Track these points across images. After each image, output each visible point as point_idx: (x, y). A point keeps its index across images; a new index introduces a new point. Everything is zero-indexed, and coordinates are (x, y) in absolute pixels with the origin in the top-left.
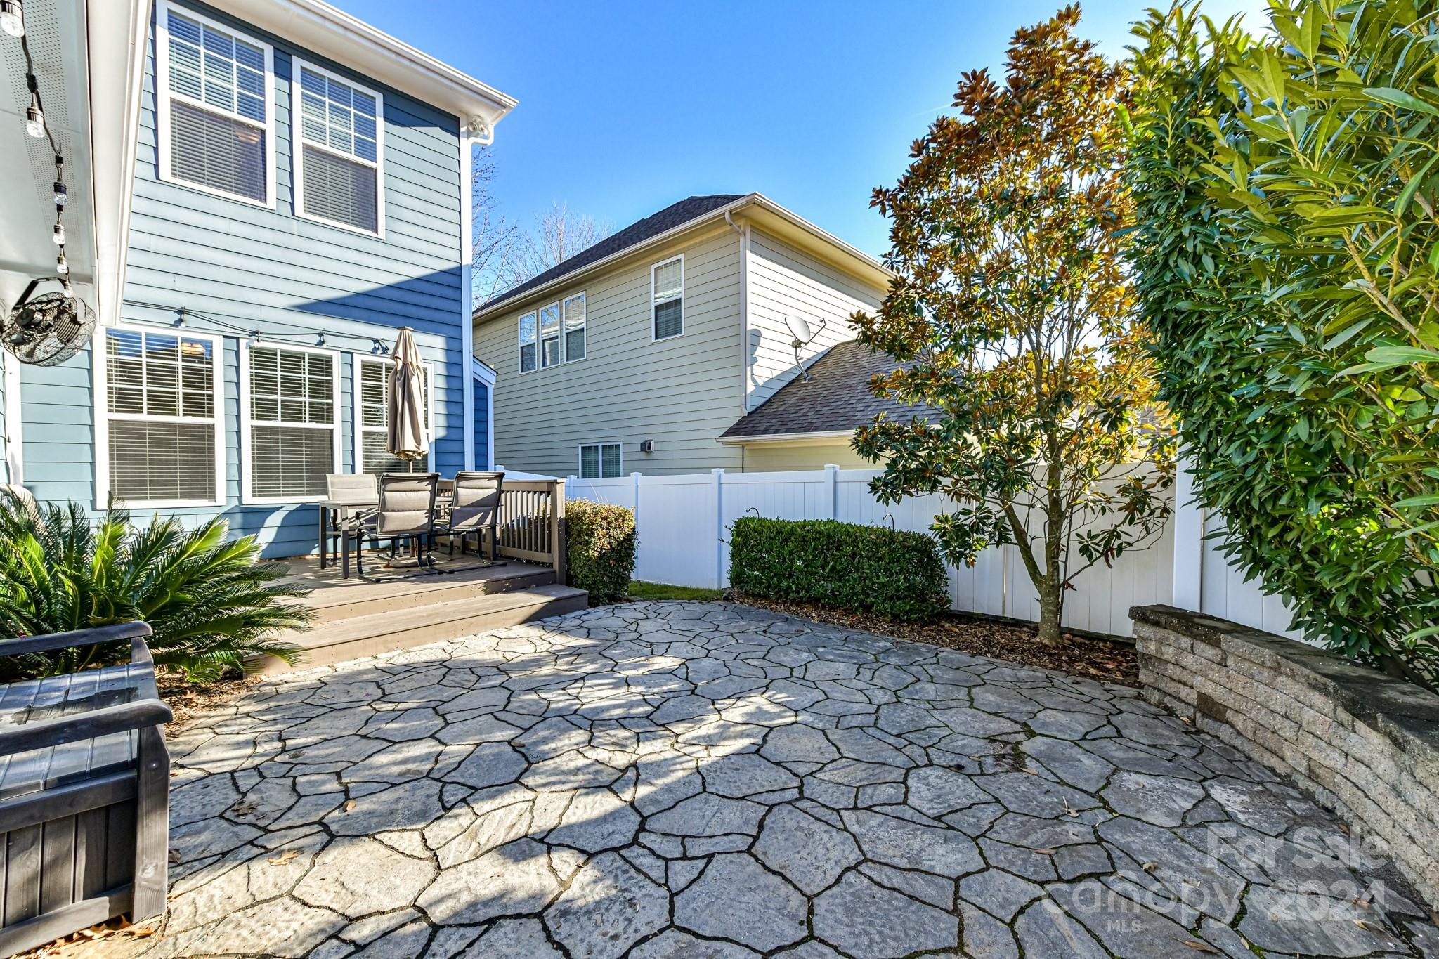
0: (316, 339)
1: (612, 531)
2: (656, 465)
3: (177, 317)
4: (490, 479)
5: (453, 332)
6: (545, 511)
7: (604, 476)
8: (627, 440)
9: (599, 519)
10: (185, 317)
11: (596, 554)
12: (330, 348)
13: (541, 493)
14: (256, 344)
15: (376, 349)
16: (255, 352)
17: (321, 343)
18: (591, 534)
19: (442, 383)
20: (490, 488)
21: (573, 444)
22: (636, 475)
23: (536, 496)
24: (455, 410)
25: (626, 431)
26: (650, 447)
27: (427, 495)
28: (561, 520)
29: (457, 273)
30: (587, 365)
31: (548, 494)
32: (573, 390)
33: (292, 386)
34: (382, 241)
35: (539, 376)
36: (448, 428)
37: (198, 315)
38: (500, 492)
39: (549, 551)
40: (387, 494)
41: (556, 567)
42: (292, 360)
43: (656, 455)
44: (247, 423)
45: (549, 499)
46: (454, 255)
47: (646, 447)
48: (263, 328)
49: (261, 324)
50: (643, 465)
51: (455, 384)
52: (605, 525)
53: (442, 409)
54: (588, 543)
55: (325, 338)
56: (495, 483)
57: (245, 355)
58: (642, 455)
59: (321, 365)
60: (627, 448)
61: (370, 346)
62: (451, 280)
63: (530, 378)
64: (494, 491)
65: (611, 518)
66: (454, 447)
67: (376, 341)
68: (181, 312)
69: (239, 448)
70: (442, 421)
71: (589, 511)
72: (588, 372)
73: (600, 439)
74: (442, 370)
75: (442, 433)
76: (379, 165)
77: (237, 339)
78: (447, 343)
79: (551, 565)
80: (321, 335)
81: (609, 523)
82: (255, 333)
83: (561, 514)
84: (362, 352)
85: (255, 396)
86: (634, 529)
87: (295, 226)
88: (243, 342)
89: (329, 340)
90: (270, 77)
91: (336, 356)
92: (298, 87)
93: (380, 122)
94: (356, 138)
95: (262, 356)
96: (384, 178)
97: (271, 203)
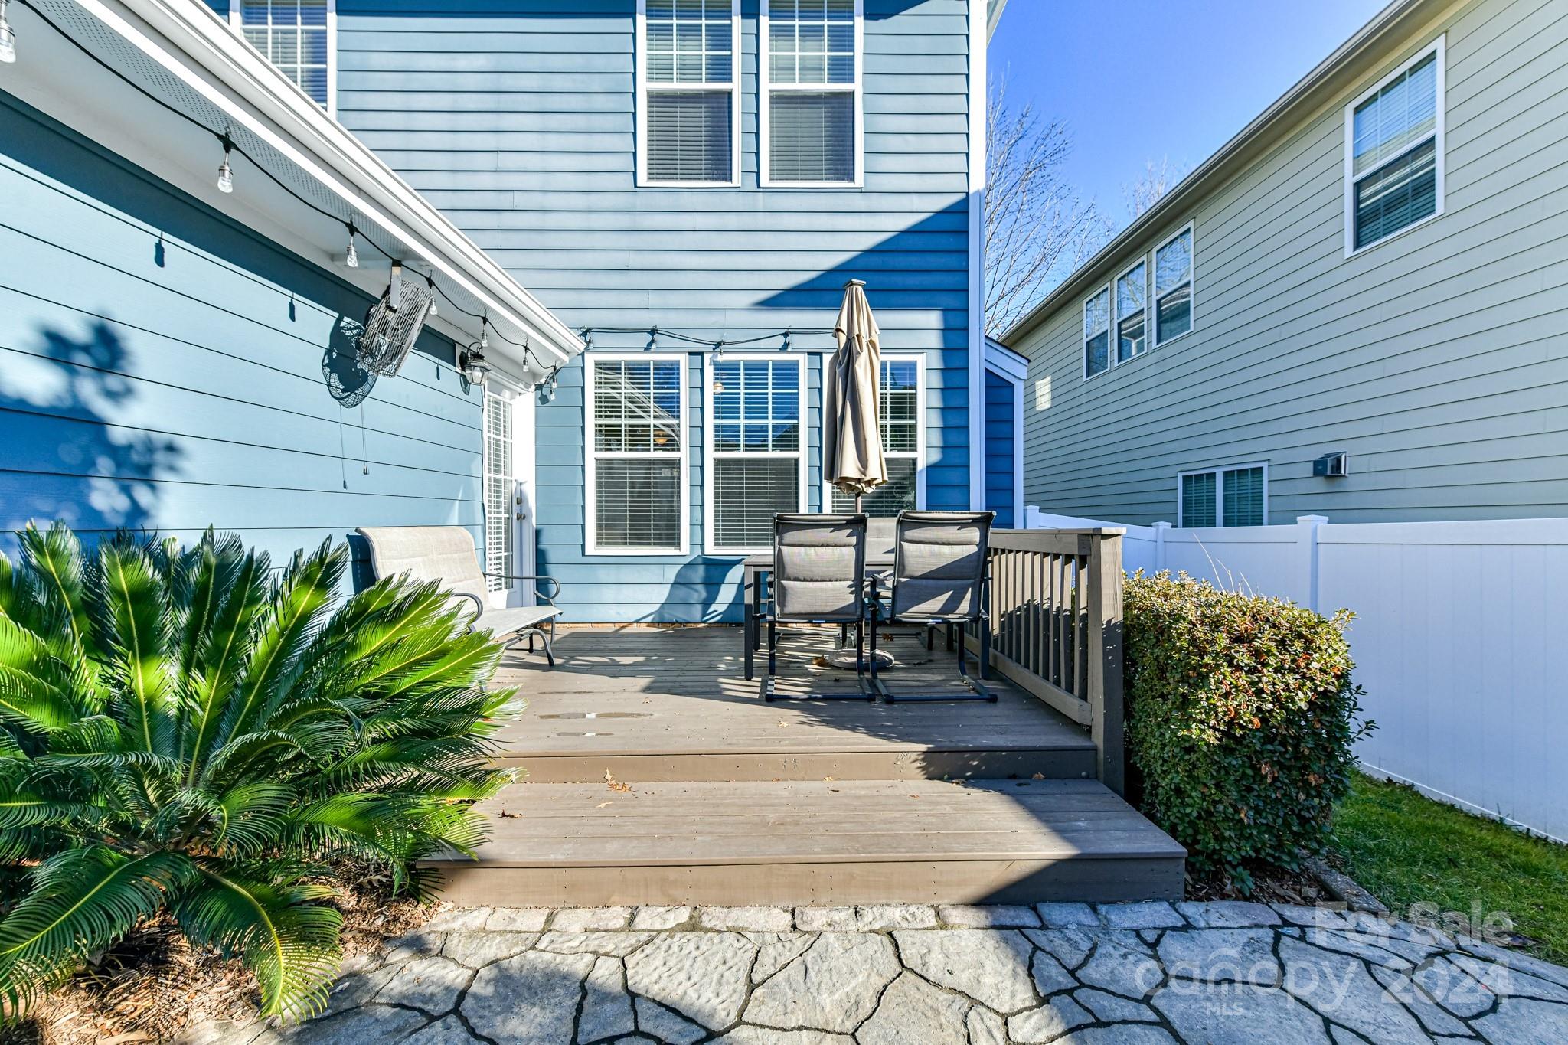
0: (781, 342)
1: (1267, 676)
2: (1353, 501)
3: (650, 338)
4: (963, 525)
5: (951, 301)
6: (1075, 599)
7: (1227, 522)
8: (1277, 458)
9: (1223, 640)
10: (657, 336)
11: (1212, 737)
12: (796, 351)
13: (1068, 558)
14: (721, 358)
16: (719, 367)
17: (786, 346)
18: (1200, 679)
19: (936, 381)
20: (961, 543)
21: (1170, 472)
22: (1311, 524)
23: (1058, 563)
24: (956, 421)
25: (1278, 441)
26: (1337, 467)
27: (850, 553)
28: (1110, 628)
29: (961, 209)
30: (1195, 340)
31: (1083, 561)
32: (1169, 388)
33: (756, 406)
34: (859, 191)
35: (1112, 376)
36: (945, 448)
37: (668, 332)
38: (986, 552)
39: (1084, 696)
40: (785, 549)
41: (1098, 738)
42: (756, 371)
43: (1352, 483)
44: (711, 455)
45: (1084, 573)
46: (957, 183)
47: (1329, 469)
48: (728, 336)
49: (726, 333)
50: (1321, 502)
51: (956, 381)
52: (1244, 659)
53: (936, 421)
54: (1186, 703)
55: (792, 338)
56: (974, 534)
57: (709, 371)
58: (1319, 484)
59: (787, 375)
60: (1280, 472)
62: (952, 222)
63: (1099, 382)
64: (974, 549)
65: (1265, 641)
66: (954, 477)
68: (653, 331)
69: (702, 487)
70: (936, 440)
71: (1193, 614)
72: (1197, 352)
73: (1218, 459)
74: (936, 362)
75: (936, 457)
76: (857, 87)
77: (702, 354)
78: (945, 320)
79: (1087, 731)
80: (786, 335)
81: (1257, 654)
82: (718, 345)
83: (1111, 611)
85: (720, 421)
86: (1343, 677)
87: (761, 201)
88: (707, 357)
89: (794, 339)
90: (737, 22)
91: (803, 360)
92: (765, 21)
93: (859, 22)
94: (831, 59)
95: (726, 372)
96: (864, 102)
97: (737, 179)
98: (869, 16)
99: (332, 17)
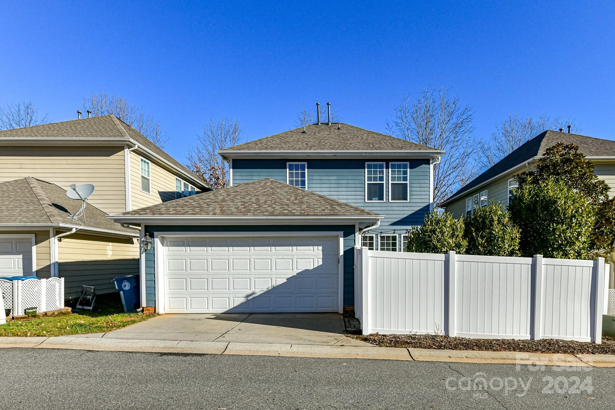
0: (393, 232)
12: (396, 233)
14: (381, 235)
15: (406, 232)
16: (381, 237)
17: (394, 233)
29: (428, 206)
33: (388, 244)
42: (388, 237)
48: (383, 231)
57: (379, 238)
59: (394, 238)
61: (405, 231)
62: (426, 209)
67: (407, 230)
76: (408, 182)
80: (394, 231)
82: (381, 233)
84: (403, 234)
85: (381, 247)
87: (389, 204)
88: (379, 235)
89: (396, 231)
90: (385, 170)
91: (397, 235)
92: (390, 170)
93: (408, 170)
94: (403, 177)
95: (382, 238)
96: (409, 185)
97: (384, 201)
98: (410, 168)
99: (306, 170)
